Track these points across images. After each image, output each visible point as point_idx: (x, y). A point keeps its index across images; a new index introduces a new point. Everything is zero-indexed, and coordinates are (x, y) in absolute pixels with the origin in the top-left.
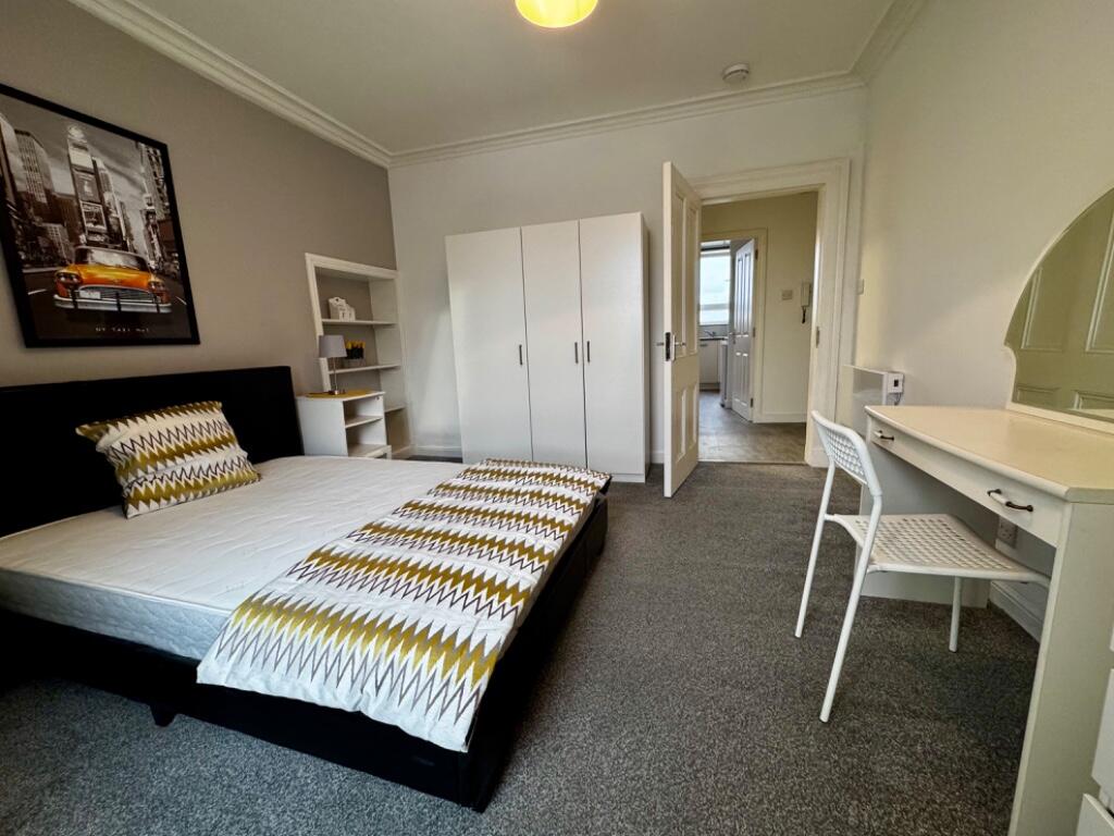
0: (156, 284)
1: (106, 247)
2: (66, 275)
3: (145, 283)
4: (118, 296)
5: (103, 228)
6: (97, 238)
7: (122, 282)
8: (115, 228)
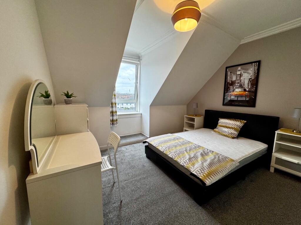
0: (247, 94)
1: (238, 88)
2: (231, 94)
3: (244, 94)
4: (238, 97)
5: (239, 85)
6: (238, 87)
7: (239, 94)
8: (241, 84)
